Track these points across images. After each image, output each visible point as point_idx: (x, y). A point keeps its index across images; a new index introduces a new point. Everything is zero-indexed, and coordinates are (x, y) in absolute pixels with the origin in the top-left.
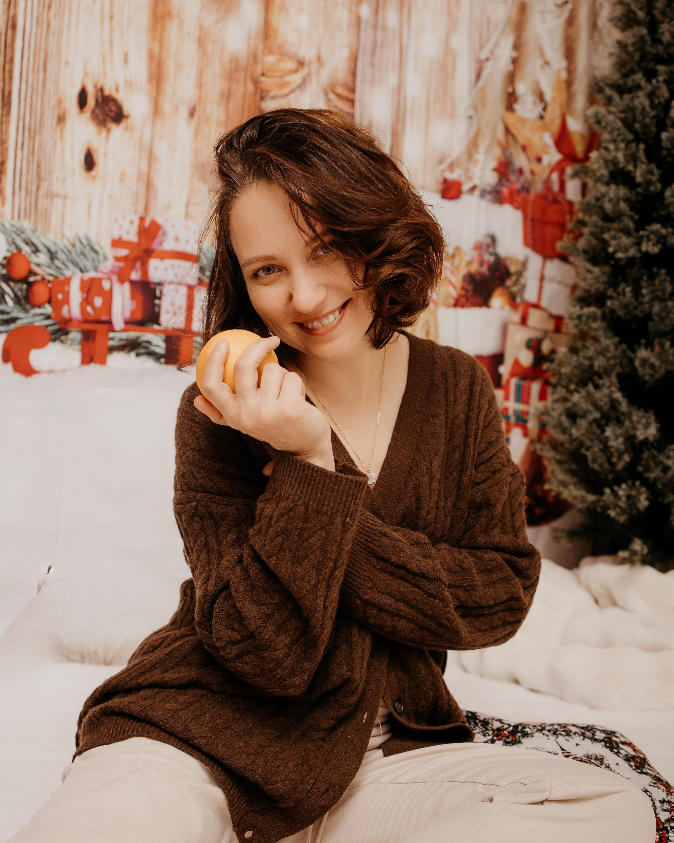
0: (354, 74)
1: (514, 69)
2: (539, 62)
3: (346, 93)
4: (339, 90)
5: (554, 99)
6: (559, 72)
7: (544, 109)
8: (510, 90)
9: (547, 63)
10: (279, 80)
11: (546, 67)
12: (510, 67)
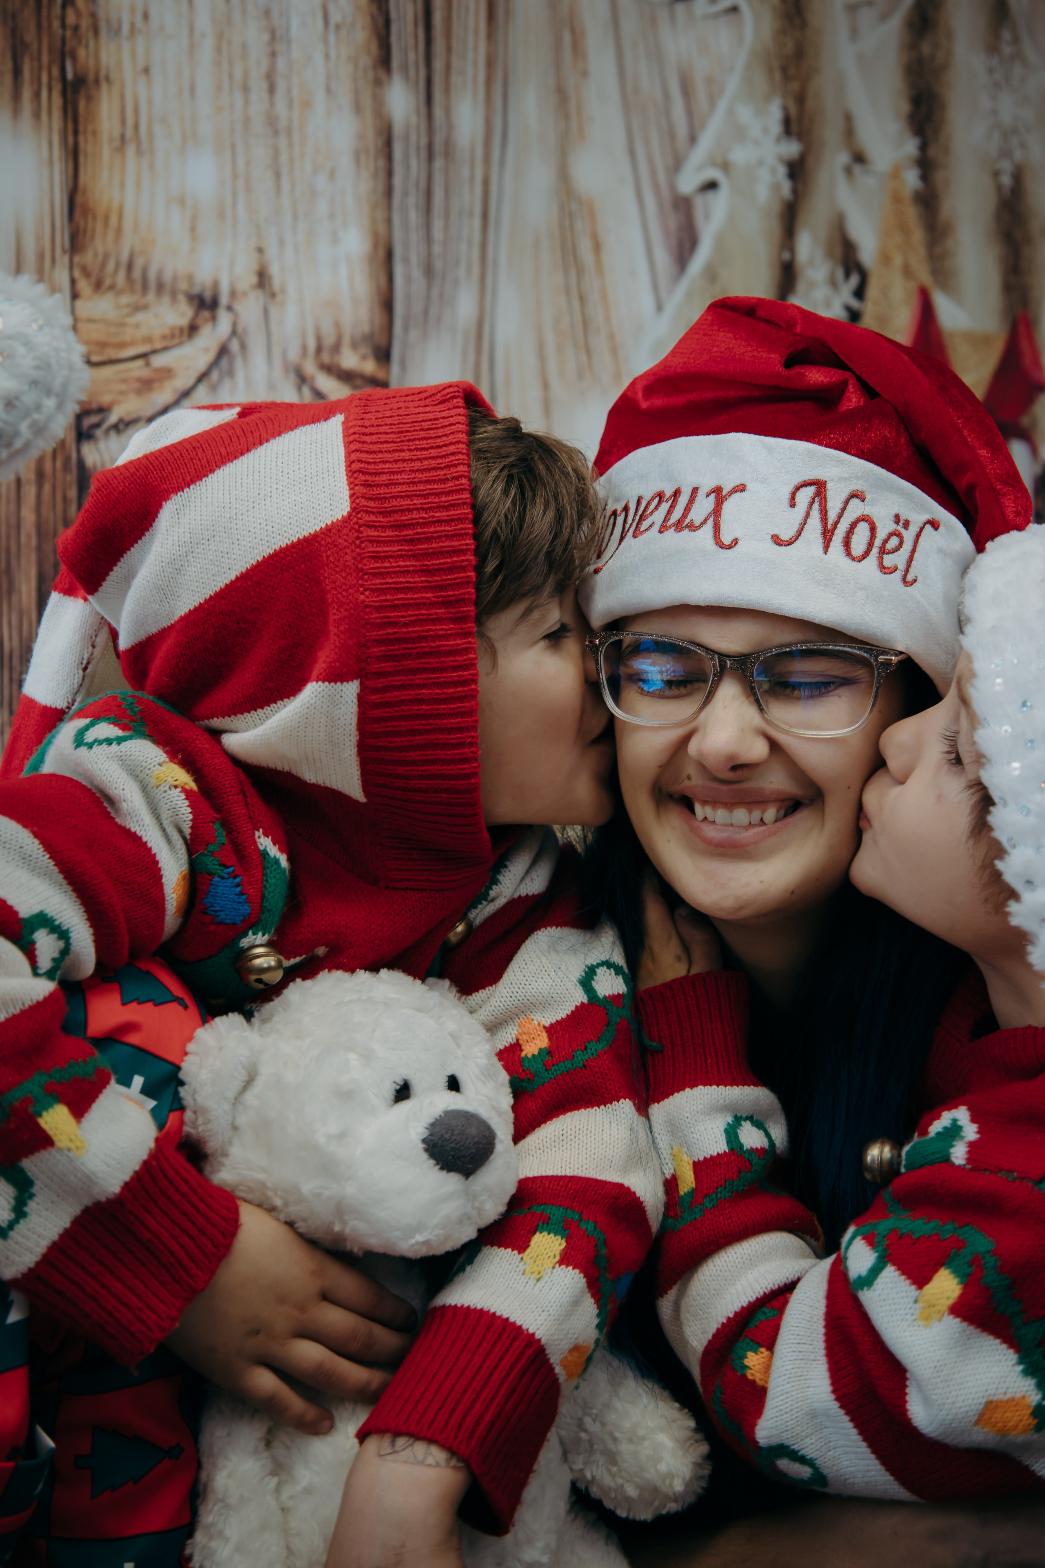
0: (387, 304)
1: (795, 192)
2: (843, 158)
3: (369, 367)
4: (349, 360)
5: (885, 259)
6: (896, 174)
7: (859, 293)
8: (786, 256)
9: (859, 158)
10: (137, 369)
11: (857, 169)
12: (786, 187)
